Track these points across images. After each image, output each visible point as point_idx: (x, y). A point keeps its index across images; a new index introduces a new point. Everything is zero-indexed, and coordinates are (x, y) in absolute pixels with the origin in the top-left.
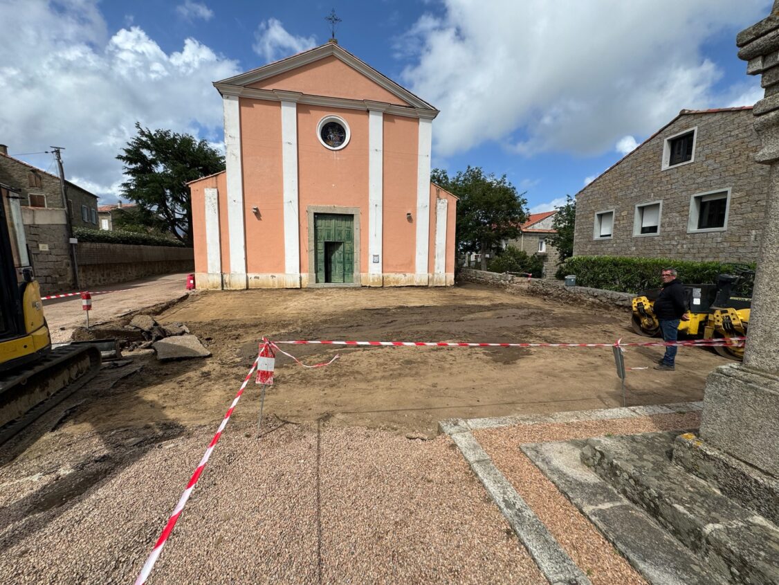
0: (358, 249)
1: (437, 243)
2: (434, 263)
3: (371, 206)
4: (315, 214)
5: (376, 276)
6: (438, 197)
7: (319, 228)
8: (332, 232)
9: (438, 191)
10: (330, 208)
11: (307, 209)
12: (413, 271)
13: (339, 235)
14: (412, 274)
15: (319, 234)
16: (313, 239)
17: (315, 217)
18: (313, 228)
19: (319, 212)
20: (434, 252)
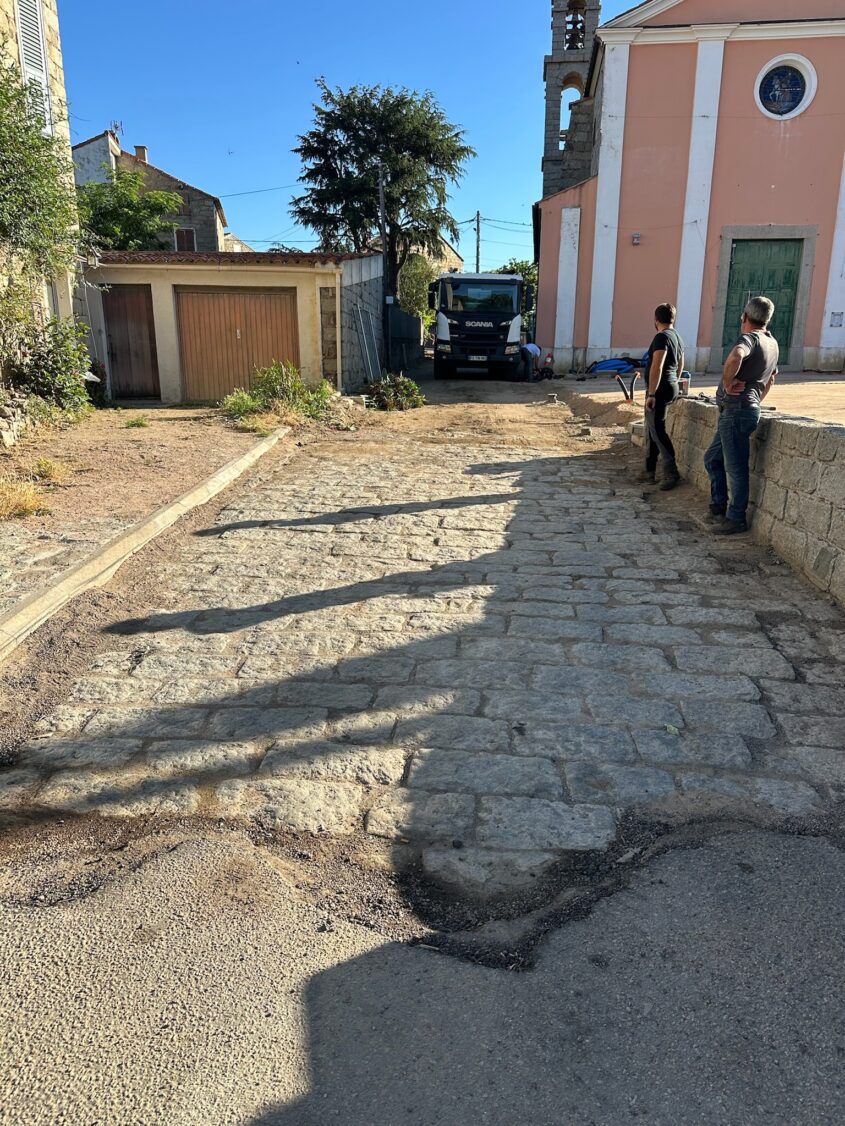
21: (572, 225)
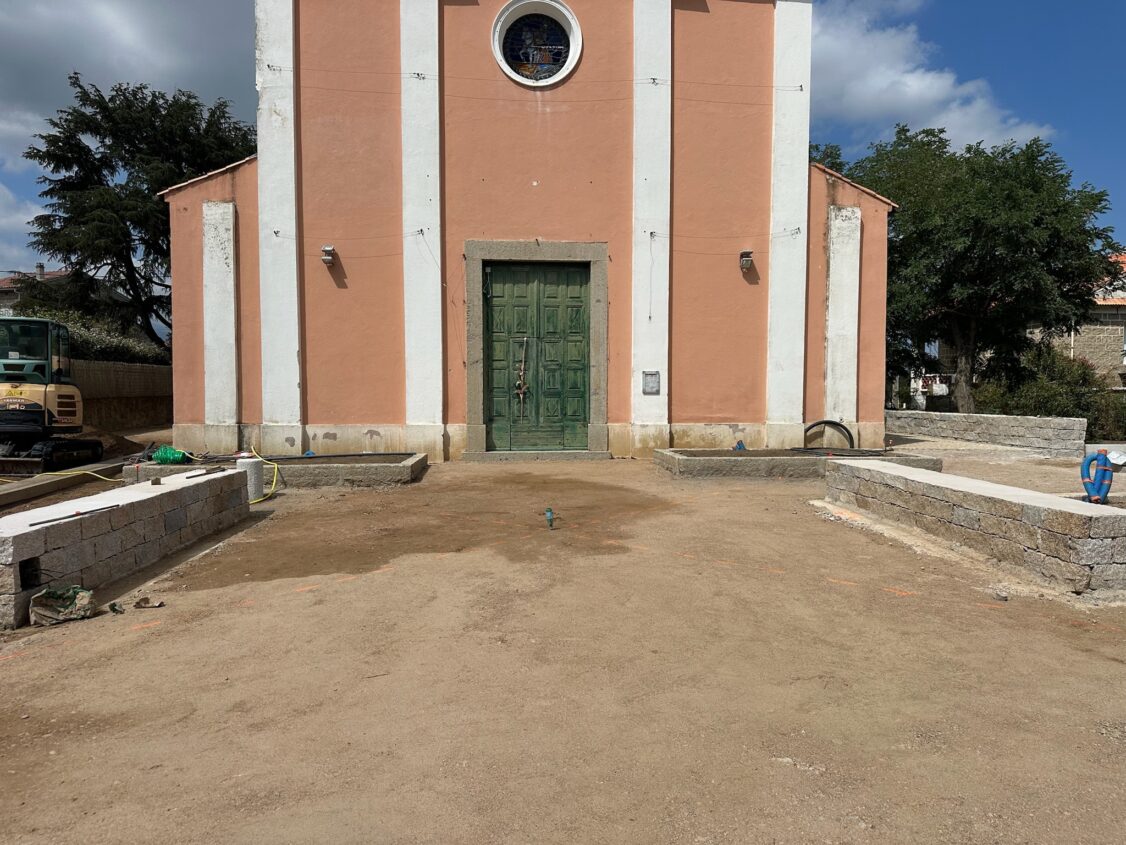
0: (602, 357)
1: (830, 334)
2: (823, 393)
3: (639, 236)
4: (486, 263)
5: (652, 431)
6: (833, 202)
7: (496, 301)
8: (532, 312)
9: (832, 186)
10: (526, 245)
11: (464, 251)
12: (758, 416)
13: (549, 319)
14: (756, 427)
15: (497, 317)
16: (479, 330)
17: (485, 274)
18: (479, 302)
19: (495, 257)
20: (822, 360)
21: (221, 230)
